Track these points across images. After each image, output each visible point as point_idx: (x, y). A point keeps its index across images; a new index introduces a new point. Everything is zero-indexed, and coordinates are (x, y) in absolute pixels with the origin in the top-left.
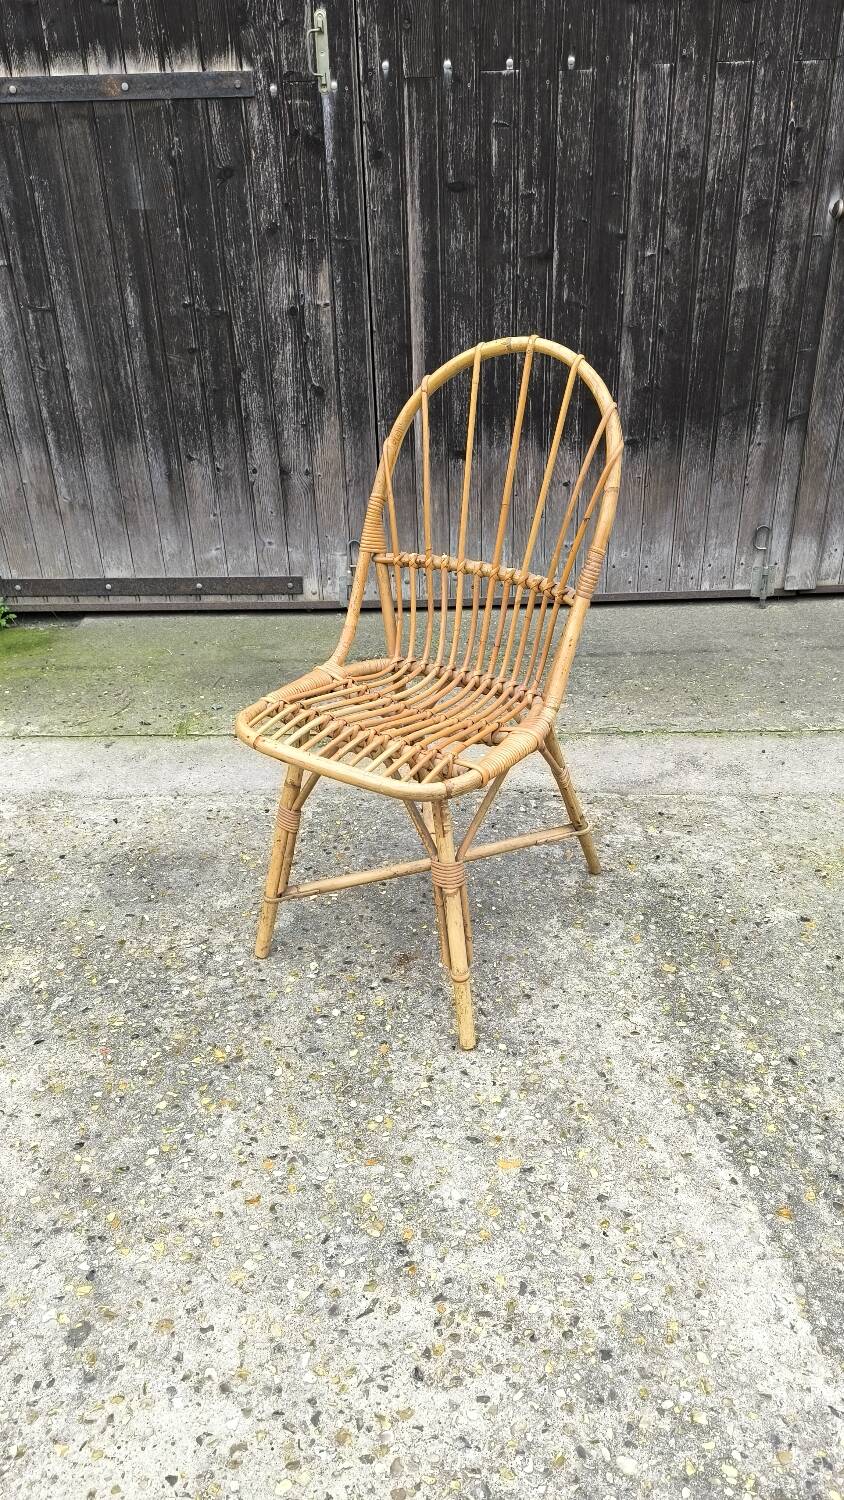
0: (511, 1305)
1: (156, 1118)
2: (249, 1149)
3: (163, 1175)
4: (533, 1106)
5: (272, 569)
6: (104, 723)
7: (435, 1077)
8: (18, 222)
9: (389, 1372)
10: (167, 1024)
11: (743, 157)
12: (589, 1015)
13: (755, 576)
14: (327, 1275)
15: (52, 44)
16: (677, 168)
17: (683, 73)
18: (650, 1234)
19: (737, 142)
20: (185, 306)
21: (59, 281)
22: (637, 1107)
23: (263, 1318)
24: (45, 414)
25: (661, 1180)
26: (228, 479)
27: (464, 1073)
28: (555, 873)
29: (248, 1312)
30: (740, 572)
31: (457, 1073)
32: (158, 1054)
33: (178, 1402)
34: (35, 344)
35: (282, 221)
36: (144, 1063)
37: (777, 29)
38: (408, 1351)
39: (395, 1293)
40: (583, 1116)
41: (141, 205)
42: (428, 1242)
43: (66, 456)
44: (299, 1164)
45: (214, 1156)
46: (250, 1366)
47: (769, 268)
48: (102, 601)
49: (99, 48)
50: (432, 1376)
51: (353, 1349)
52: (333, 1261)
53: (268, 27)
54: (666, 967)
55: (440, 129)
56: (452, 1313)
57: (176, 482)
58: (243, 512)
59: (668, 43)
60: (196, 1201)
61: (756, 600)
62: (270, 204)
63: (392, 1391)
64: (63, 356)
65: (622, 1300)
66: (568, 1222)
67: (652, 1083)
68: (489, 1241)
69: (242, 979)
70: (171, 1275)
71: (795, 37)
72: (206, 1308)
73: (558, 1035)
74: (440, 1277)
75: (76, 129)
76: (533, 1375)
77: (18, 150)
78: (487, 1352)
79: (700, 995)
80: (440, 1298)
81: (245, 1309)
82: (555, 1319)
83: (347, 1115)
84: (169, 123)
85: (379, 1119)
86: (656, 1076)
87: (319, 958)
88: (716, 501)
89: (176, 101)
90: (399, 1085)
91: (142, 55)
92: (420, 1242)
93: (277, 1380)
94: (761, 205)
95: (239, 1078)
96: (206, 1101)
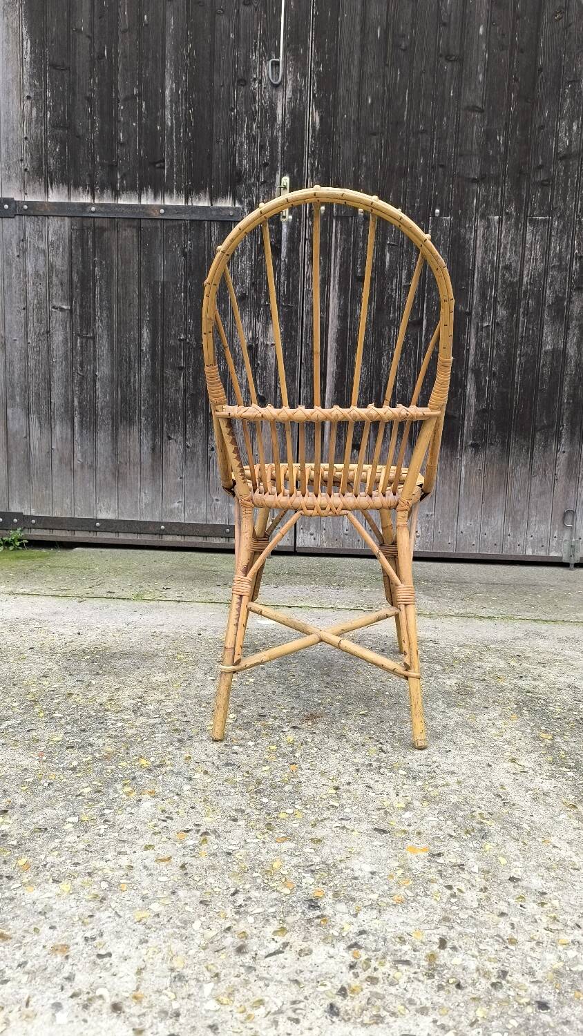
0: (432, 957)
1: (80, 798)
2: (165, 824)
3: (78, 837)
4: (436, 812)
5: (216, 518)
6: (80, 591)
7: (342, 787)
8: (82, 284)
9: (301, 1005)
10: (100, 742)
11: (546, 271)
12: (479, 758)
13: (566, 546)
14: (235, 920)
15: (122, 186)
16: (503, 275)
17: (506, 222)
18: (568, 909)
19: (542, 262)
20: (180, 340)
21: (101, 321)
22: (535, 818)
23: (165, 951)
24: (76, 403)
25: (572, 871)
26: (194, 454)
27: (369, 787)
28: (437, 678)
29: (149, 944)
30: (554, 543)
31: (362, 787)
32: (89, 758)
33: (62, 1017)
34: (78, 359)
35: (250, 293)
36: (75, 763)
37: (565, 200)
38: (322, 989)
39: (305, 939)
40: (485, 821)
41: (161, 278)
42: (340, 901)
43: (84, 432)
44: (211, 837)
45: (130, 826)
46: (147, 989)
47: (566, 338)
48: (91, 535)
49: (150, 190)
50: (350, 1012)
51: (261, 984)
52: (242, 909)
53: (254, 184)
54: (543, 735)
55: (354, 246)
56: (369, 959)
57: (157, 453)
58: (201, 477)
59: (497, 205)
60: (109, 857)
61: (566, 565)
62: (243, 282)
63: (305, 1023)
64: (95, 367)
65: (551, 960)
66: (482, 895)
67: (546, 804)
68: (404, 903)
69: (169, 720)
70: (73, 910)
71: (576, 206)
72: (105, 937)
73: (453, 768)
74: (355, 929)
75: (128, 233)
76: (463, 1019)
77: (90, 243)
78: (408, 996)
79: (577, 754)
80: (356, 945)
81: (147, 942)
82: (481, 972)
83: (259, 807)
84: (186, 232)
85: (290, 811)
86: (549, 800)
87: (237, 712)
88: (535, 490)
89: (192, 221)
90: (308, 791)
91: (175, 195)
92: (331, 901)
93: (175, 1005)
94: (558, 300)
95: (160, 777)
96: (127, 789)
